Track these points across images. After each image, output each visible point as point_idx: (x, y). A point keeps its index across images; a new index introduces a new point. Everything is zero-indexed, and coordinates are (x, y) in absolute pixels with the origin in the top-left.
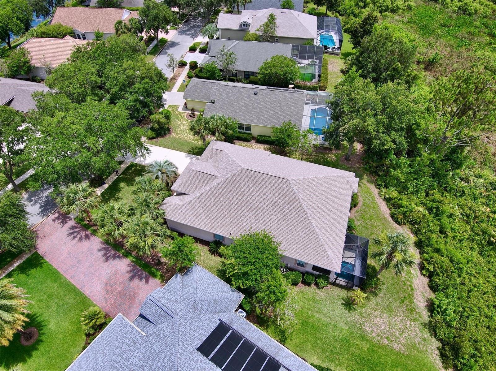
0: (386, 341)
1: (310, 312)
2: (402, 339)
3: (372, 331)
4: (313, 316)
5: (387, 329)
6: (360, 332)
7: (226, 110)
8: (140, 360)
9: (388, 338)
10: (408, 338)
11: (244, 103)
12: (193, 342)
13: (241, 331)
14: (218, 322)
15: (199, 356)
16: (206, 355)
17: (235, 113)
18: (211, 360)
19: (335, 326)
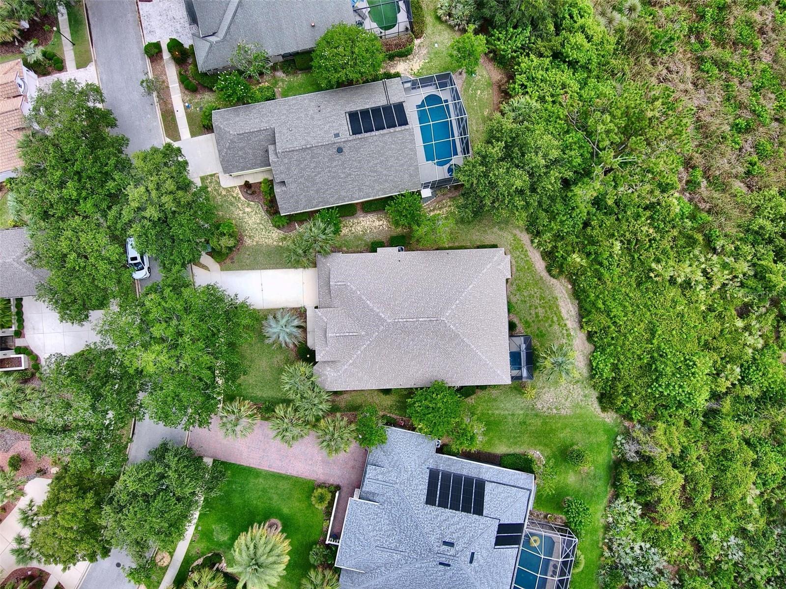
0: (555, 411)
1: (490, 412)
2: (568, 404)
3: (543, 407)
4: (493, 414)
5: (555, 400)
6: (533, 412)
7: (308, 192)
8: (388, 525)
9: (556, 408)
10: (572, 401)
11: (330, 172)
12: (420, 500)
13: (447, 469)
14: (428, 471)
15: (430, 508)
16: (433, 504)
17: (324, 193)
18: (438, 506)
19: (513, 415)
